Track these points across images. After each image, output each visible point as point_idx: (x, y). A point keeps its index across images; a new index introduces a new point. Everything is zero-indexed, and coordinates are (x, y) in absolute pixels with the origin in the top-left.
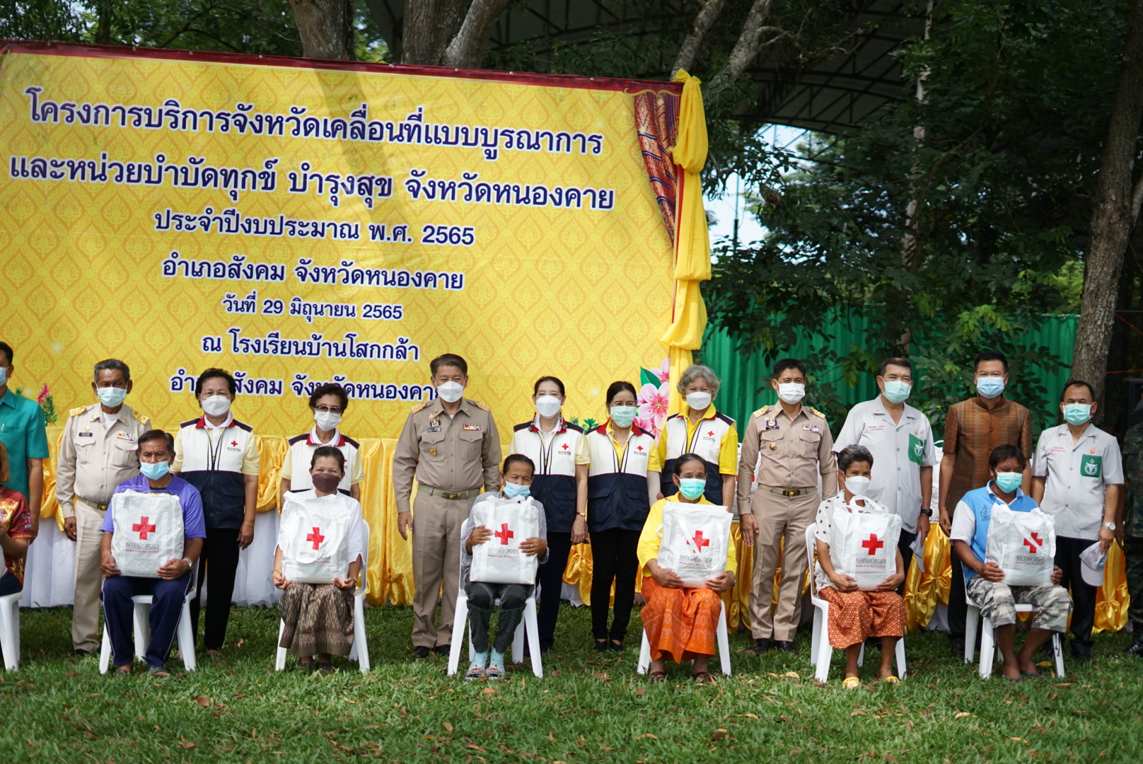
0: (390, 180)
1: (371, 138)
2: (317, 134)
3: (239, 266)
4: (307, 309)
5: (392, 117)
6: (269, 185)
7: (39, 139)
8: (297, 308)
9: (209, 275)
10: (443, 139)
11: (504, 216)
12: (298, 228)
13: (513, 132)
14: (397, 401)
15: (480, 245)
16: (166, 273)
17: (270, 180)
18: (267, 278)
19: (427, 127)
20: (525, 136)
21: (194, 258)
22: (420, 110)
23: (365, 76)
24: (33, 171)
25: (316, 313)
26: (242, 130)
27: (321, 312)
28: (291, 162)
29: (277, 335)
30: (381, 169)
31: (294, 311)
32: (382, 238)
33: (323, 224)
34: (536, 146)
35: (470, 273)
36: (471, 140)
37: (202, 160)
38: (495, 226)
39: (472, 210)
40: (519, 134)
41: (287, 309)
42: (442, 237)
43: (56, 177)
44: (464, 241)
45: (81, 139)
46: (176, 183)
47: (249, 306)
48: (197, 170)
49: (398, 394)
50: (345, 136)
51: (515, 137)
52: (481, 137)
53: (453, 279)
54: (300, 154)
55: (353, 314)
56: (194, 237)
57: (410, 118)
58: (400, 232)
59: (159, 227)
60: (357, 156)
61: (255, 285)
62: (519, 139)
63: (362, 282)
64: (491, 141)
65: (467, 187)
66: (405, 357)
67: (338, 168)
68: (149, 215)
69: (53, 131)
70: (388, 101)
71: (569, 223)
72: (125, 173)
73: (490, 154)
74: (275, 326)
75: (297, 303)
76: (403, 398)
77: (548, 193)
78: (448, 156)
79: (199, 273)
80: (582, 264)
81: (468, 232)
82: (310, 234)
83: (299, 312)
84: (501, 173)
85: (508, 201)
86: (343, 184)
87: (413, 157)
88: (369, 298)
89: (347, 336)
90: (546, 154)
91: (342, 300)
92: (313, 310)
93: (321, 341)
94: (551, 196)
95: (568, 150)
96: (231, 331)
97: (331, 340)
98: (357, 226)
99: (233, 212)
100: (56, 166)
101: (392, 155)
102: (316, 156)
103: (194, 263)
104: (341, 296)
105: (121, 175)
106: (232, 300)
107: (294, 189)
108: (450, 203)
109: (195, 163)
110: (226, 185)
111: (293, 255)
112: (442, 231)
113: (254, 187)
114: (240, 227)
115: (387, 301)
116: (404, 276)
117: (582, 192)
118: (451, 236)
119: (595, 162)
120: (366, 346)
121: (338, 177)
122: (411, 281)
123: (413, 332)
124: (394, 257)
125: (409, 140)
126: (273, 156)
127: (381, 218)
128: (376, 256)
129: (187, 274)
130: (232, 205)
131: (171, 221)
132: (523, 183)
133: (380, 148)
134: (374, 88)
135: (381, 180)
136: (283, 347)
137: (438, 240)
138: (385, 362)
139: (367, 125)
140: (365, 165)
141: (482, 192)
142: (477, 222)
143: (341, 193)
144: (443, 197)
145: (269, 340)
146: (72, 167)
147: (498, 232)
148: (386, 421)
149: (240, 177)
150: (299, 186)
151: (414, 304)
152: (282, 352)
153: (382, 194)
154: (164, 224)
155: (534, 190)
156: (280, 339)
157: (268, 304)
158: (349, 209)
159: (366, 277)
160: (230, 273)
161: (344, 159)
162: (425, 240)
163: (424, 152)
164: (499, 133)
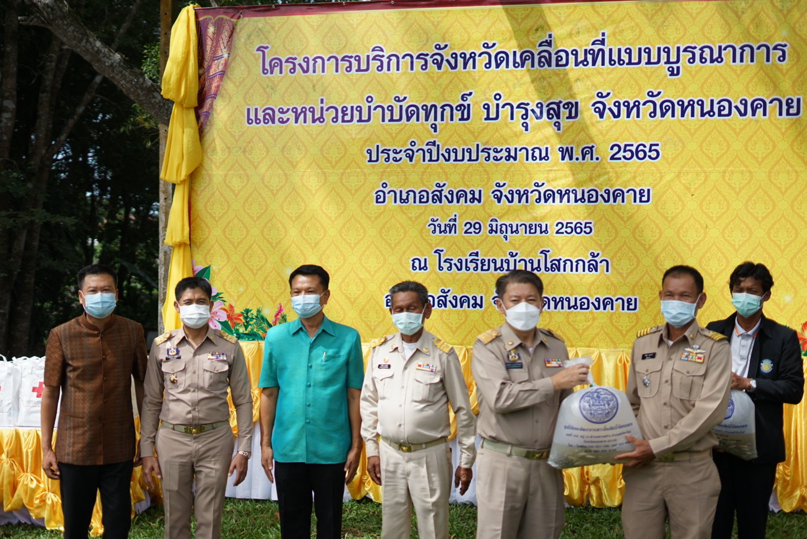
0: (577, 103)
1: (557, 65)
2: (507, 66)
3: (440, 192)
4: (504, 228)
5: (577, 44)
6: (465, 116)
7: (268, 90)
8: (494, 228)
9: (415, 202)
10: (627, 61)
11: (689, 130)
12: (492, 154)
13: (695, 48)
14: (591, 312)
15: (666, 159)
16: (377, 202)
17: (466, 112)
18: (466, 202)
19: (611, 50)
20: (707, 51)
21: (400, 187)
22: (603, 34)
23: (549, 8)
24: (265, 118)
25: (512, 232)
26: (439, 68)
27: (517, 231)
28: (484, 93)
29: (477, 254)
30: (567, 94)
31: (491, 231)
32: (571, 158)
33: (516, 149)
34: (720, 59)
35: (658, 187)
36: (654, 59)
37: (405, 98)
38: (680, 140)
39: (656, 126)
40: (701, 49)
41: (485, 229)
42: (628, 155)
43: (283, 122)
44: (650, 157)
45: (302, 87)
46: (383, 120)
47: (451, 228)
48: (401, 107)
49: (591, 305)
50: (533, 66)
51: (697, 52)
52: (664, 56)
53: (640, 193)
54: (492, 85)
55: (546, 231)
56: (400, 168)
57: (593, 44)
58: (588, 151)
59: (370, 161)
60: (545, 83)
61: (455, 209)
62: (701, 55)
63: (554, 201)
64: (673, 58)
65: (651, 105)
66: (596, 271)
67: (527, 95)
68: (361, 150)
69: (279, 82)
70: (572, 29)
71: (755, 133)
72: (340, 115)
73: (672, 71)
74: (475, 246)
75: (494, 223)
76: (596, 309)
77: (733, 105)
78: (631, 76)
79: (406, 201)
80: (770, 172)
81: (653, 148)
82: (504, 159)
83: (496, 232)
84: (685, 88)
85: (693, 115)
86: (533, 111)
87: (597, 79)
88: (560, 215)
89: (542, 252)
90: (730, 67)
91: (535, 219)
92: (509, 229)
93: (518, 258)
94: (736, 107)
95: (752, 60)
96: (436, 252)
97: (527, 256)
98: (547, 149)
99: (434, 143)
100: (283, 112)
101: (578, 79)
102: (507, 86)
103: (401, 192)
104: (535, 215)
105: (336, 117)
106: (436, 223)
107: (488, 118)
108: (635, 122)
109: (399, 101)
110: (427, 119)
111: (489, 179)
112: (628, 148)
113: (452, 119)
114: (441, 157)
115: (578, 218)
116: (593, 193)
117: (767, 101)
118: (638, 153)
119: (781, 70)
120: (559, 261)
121: (528, 104)
122: (600, 198)
123: (603, 246)
124: (583, 176)
125: (594, 64)
126: (468, 89)
127: (570, 140)
128: (565, 176)
129: (395, 202)
130: (433, 136)
131: (380, 155)
132: (708, 97)
133: (566, 74)
134: (559, 18)
135: (568, 104)
136: (483, 265)
137: (624, 157)
138: (578, 275)
139: (553, 53)
140: (553, 91)
141: (666, 108)
142: (662, 137)
143: (532, 118)
144: (628, 116)
145: (470, 258)
146: (296, 112)
147: (684, 146)
148: (581, 331)
149: (439, 111)
150: (493, 115)
151: (603, 220)
152: (482, 270)
153: (570, 117)
154: (374, 158)
155: (719, 103)
156: (480, 258)
157: (468, 226)
158: (539, 133)
159: (557, 196)
160: (433, 199)
161: (532, 88)
162: (612, 158)
163: (608, 74)
164: (681, 50)
